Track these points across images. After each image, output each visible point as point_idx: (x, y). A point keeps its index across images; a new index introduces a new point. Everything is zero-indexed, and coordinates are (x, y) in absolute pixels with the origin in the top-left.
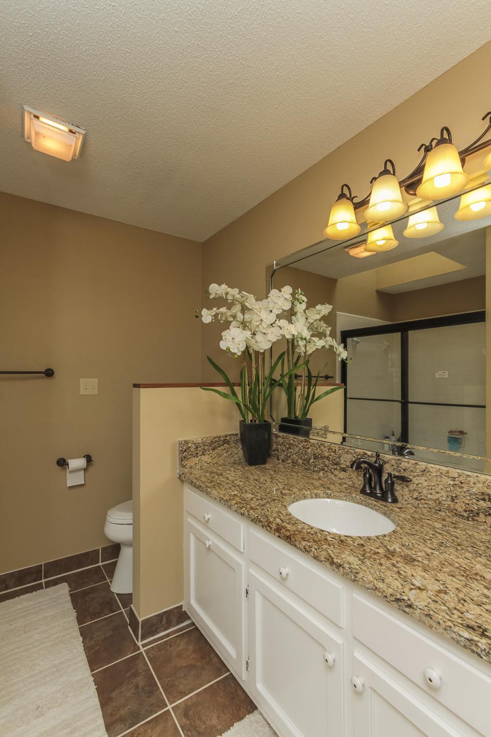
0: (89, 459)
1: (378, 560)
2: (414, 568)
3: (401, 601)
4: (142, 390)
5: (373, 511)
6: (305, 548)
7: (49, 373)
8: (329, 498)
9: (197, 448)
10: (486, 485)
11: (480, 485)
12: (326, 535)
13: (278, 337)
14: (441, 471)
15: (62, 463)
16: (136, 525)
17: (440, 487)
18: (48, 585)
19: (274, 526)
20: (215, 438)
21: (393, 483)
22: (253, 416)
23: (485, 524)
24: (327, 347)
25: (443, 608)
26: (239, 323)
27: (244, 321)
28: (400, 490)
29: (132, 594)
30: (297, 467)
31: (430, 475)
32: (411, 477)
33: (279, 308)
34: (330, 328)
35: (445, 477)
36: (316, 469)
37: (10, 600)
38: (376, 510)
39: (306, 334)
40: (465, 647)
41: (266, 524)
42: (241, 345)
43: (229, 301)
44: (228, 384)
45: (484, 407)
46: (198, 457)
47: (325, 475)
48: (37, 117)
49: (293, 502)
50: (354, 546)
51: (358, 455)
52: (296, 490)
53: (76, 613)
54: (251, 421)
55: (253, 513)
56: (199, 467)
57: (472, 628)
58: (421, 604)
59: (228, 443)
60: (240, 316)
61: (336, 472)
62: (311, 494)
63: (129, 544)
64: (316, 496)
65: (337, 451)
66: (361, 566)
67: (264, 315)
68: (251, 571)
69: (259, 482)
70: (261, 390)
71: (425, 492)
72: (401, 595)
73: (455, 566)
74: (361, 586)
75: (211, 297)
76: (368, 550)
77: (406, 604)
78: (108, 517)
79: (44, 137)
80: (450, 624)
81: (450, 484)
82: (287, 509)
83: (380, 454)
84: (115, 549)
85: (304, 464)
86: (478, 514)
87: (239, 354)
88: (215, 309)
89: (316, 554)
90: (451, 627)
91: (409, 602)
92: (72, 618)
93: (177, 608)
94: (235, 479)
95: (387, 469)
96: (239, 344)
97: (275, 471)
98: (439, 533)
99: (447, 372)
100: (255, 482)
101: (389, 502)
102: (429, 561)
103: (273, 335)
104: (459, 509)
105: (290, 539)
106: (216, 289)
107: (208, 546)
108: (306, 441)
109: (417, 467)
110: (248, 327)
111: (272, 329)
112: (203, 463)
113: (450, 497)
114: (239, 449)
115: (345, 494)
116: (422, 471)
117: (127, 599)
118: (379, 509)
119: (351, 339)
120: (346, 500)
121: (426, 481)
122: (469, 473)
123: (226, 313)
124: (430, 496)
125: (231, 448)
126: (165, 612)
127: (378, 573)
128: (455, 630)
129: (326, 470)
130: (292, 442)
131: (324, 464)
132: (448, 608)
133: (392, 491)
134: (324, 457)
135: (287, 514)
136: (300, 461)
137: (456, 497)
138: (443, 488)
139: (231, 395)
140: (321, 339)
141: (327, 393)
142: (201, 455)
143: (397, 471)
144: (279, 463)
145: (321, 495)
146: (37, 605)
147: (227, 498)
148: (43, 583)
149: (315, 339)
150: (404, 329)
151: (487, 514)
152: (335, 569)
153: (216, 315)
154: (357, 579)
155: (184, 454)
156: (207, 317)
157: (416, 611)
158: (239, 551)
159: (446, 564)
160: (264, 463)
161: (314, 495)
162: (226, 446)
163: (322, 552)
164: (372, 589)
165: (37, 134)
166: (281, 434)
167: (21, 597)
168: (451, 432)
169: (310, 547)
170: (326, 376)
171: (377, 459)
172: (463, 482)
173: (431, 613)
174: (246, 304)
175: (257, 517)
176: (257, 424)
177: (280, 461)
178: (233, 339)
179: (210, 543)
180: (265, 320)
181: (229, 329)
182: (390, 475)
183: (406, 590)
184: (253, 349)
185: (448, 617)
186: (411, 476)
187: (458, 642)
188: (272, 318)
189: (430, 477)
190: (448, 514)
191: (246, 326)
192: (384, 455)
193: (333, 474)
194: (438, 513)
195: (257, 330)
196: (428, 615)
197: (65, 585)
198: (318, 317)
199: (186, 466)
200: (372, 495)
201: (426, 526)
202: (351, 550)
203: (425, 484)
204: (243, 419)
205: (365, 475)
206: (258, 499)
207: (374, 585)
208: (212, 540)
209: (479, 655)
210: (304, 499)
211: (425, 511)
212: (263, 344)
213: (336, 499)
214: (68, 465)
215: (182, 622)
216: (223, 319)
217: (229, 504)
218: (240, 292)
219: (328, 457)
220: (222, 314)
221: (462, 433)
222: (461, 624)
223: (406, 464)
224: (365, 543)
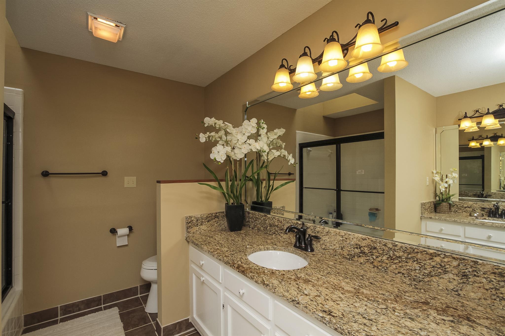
0: (131, 228)
1: (289, 282)
2: (308, 285)
3: (294, 301)
4: (162, 185)
5: (299, 257)
6: (251, 277)
7: (104, 174)
8: (275, 250)
9: (198, 220)
10: (358, 240)
11: (355, 240)
12: (265, 270)
13: (249, 150)
14: (336, 232)
15: (113, 231)
16: (159, 270)
17: (336, 241)
18: (105, 308)
19: (236, 266)
20: (209, 214)
21: (311, 240)
22: (234, 201)
23: (358, 262)
24: (282, 156)
25: (315, 303)
26: (224, 142)
27: (226, 140)
28: (316, 245)
29: (157, 313)
30: (260, 232)
31: (331, 235)
32: (321, 237)
33: (249, 132)
34: (285, 144)
35: (338, 236)
36: (271, 233)
37: (82, 317)
38: (301, 256)
39: (266, 148)
40: (320, 321)
41: (232, 265)
42: (223, 157)
43: (217, 128)
44: (216, 180)
45: (383, 193)
46: (198, 226)
47: (276, 237)
48: (96, 19)
49: (253, 253)
50: (279, 275)
51: (294, 224)
52: (256, 245)
53: (123, 325)
54: (232, 203)
55: (226, 259)
56: (199, 233)
57: (326, 312)
58: (303, 302)
59: (218, 217)
60: (224, 138)
61: (282, 235)
62: (264, 248)
63: (156, 282)
64: (267, 249)
65: (282, 222)
66: (279, 285)
67: (239, 137)
68: (225, 293)
69: (234, 241)
70: (238, 184)
71: (328, 245)
72: (295, 298)
73: (331, 284)
74: (277, 295)
75: (206, 126)
76: (286, 277)
77: (297, 302)
78: (142, 265)
79: (100, 30)
80: (315, 310)
81: (341, 240)
82: (246, 256)
83: (305, 223)
84: (147, 286)
85: (264, 230)
86: (354, 256)
87: (222, 162)
88: (208, 133)
89: (256, 280)
90: (315, 312)
91: (298, 301)
92: (120, 327)
93: (186, 320)
94: (220, 239)
95: (309, 232)
96: (222, 156)
97: (246, 235)
98: (330, 268)
99: (363, 170)
100: (232, 241)
101: (309, 252)
102: (318, 282)
103: (245, 150)
104: (345, 254)
105: (244, 272)
106: (209, 121)
107: (202, 281)
108: (265, 216)
109: (324, 230)
110: (229, 144)
111: (245, 146)
112: (201, 230)
113: (340, 247)
114: (225, 221)
115: (285, 247)
116: (327, 233)
117: (154, 316)
118: (302, 256)
119: (306, 148)
120: (285, 251)
121: (328, 238)
122: (350, 233)
123: (215, 136)
124: (330, 247)
125: (220, 220)
126: (178, 323)
127: (287, 288)
128: (316, 313)
129: (276, 233)
130: (257, 216)
131: (275, 230)
132: (317, 303)
133: (311, 245)
134: (275, 225)
135: (245, 259)
136: (262, 228)
137: (343, 247)
138: (337, 242)
139: (219, 188)
140: (278, 151)
141: (282, 185)
142: (200, 225)
143: (314, 233)
144: (250, 230)
145: (271, 248)
146: (99, 320)
147: (212, 250)
148: (103, 307)
149: (274, 151)
150: (337, 142)
151: (358, 256)
152: (265, 287)
153: (209, 137)
154: (275, 292)
155: (189, 225)
156: (203, 138)
157: (301, 306)
158: (218, 282)
159: (326, 283)
160: (240, 230)
161: (266, 249)
162: (217, 219)
163: (260, 278)
164: (282, 296)
165: (96, 28)
166: (251, 212)
167: (89, 315)
168: (370, 209)
169: (254, 276)
170: (289, 173)
171: (303, 226)
172: (347, 238)
173: (308, 306)
174: (228, 130)
175: (228, 261)
176: (236, 205)
177: (251, 228)
178: (218, 152)
179: (204, 279)
180: (240, 140)
181: (217, 146)
182: (309, 235)
183: (298, 296)
184: (232, 158)
185: (315, 307)
186: (321, 235)
187: (318, 319)
188: (245, 138)
189: (331, 236)
190: (340, 257)
191: (228, 144)
192: (307, 223)
193: (280, 236)
194: (334, 257)
195: (235, 146)
196: (306, 307)
197: (116, 308)
198: (276, 137)
199: (191, 232)
200: (300, 248)
201: (325, 264)
202: (276, 277)
203: (328, 240)
204: (227, 203)
205: (296, 236)
206: (231, 251)
207: (283, 294)
208: (205, 277)
209: (326, 324)
210: (260, 251)
211: (327, 256)
212: (239, 155)
213: (279, 250)
214: (117, 232)
215: (189, 329)
216: (213, 139)
217: (213, 254)
218: (223, 123)
219: (277, 226)
220: (212, 136)
221: (377, 210)
222: (321, 310)
223: (319, 229)
224: (286, 273)
